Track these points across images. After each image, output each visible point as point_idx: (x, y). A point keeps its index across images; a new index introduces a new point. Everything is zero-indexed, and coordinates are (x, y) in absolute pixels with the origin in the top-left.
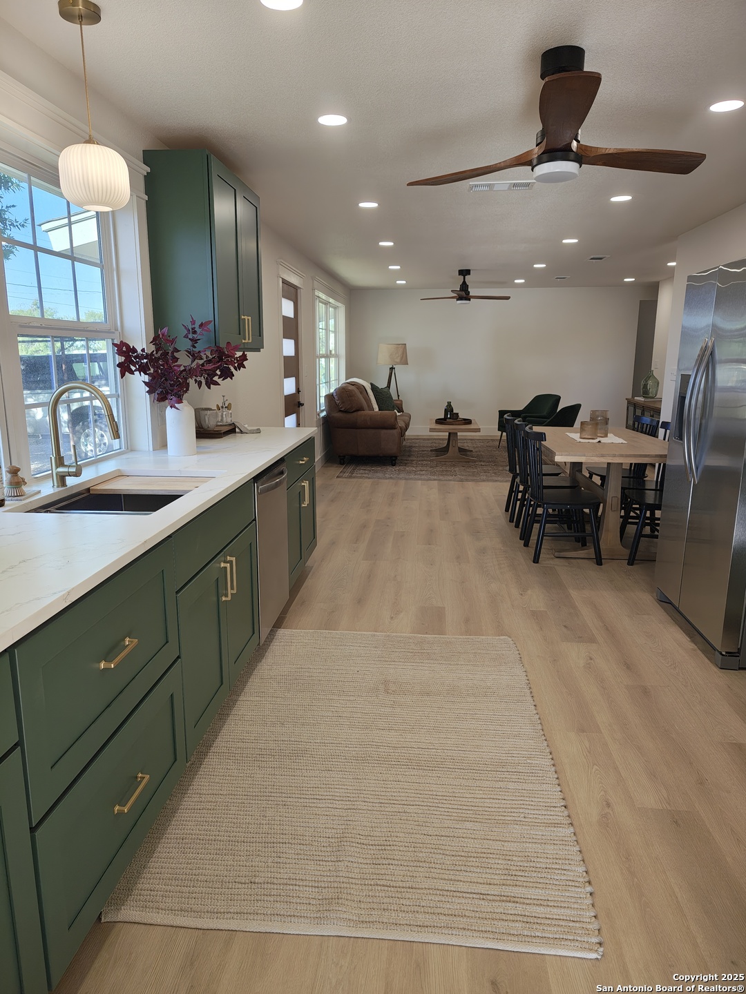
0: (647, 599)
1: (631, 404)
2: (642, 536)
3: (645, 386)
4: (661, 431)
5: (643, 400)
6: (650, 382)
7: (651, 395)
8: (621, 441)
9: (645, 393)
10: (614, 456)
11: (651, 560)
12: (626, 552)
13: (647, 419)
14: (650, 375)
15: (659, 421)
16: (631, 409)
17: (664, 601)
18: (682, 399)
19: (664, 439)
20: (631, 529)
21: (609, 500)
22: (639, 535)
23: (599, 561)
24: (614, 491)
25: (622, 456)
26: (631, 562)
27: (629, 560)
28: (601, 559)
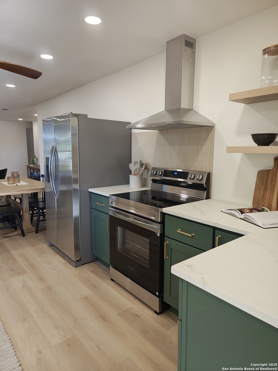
0: (45, 246)
1: (29, 168)
2: (40, 221)
3: (33, 160)
4: (41, 178)
5: (33, 166)
6: (35, 159)
7: (36, 164)
8: (26, 184)
9: (33, 163)
10: (24, 191)
11: (44, 229)
12: (34, 228)
13: (35, 174)
14: (34, 157)
15: (40, 175)
16: (29, 169)
17: (51, 245)
18: (47, 167)
19: (43, 181)
20: (35, 218)
21: (24, 209)
22: (39, 220)
23: (23, 235)
24: (26, 205)
25: (27, 190)
26: (37, 232)
27: (36, 231)
28: (24, 234)
